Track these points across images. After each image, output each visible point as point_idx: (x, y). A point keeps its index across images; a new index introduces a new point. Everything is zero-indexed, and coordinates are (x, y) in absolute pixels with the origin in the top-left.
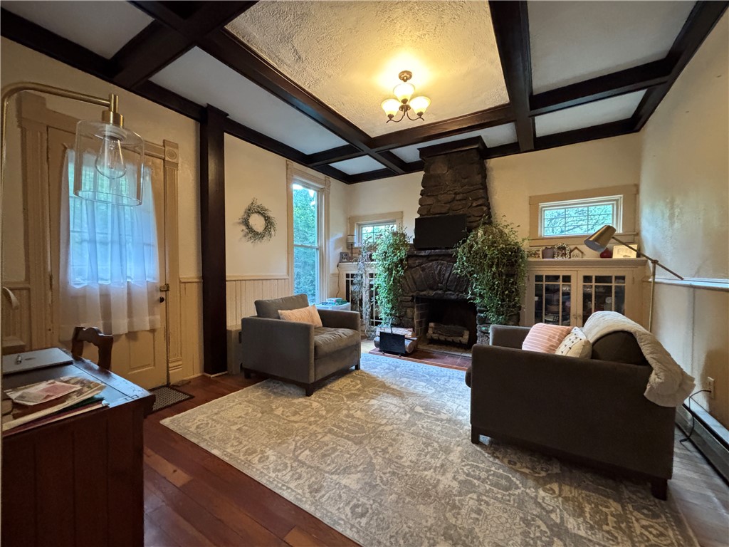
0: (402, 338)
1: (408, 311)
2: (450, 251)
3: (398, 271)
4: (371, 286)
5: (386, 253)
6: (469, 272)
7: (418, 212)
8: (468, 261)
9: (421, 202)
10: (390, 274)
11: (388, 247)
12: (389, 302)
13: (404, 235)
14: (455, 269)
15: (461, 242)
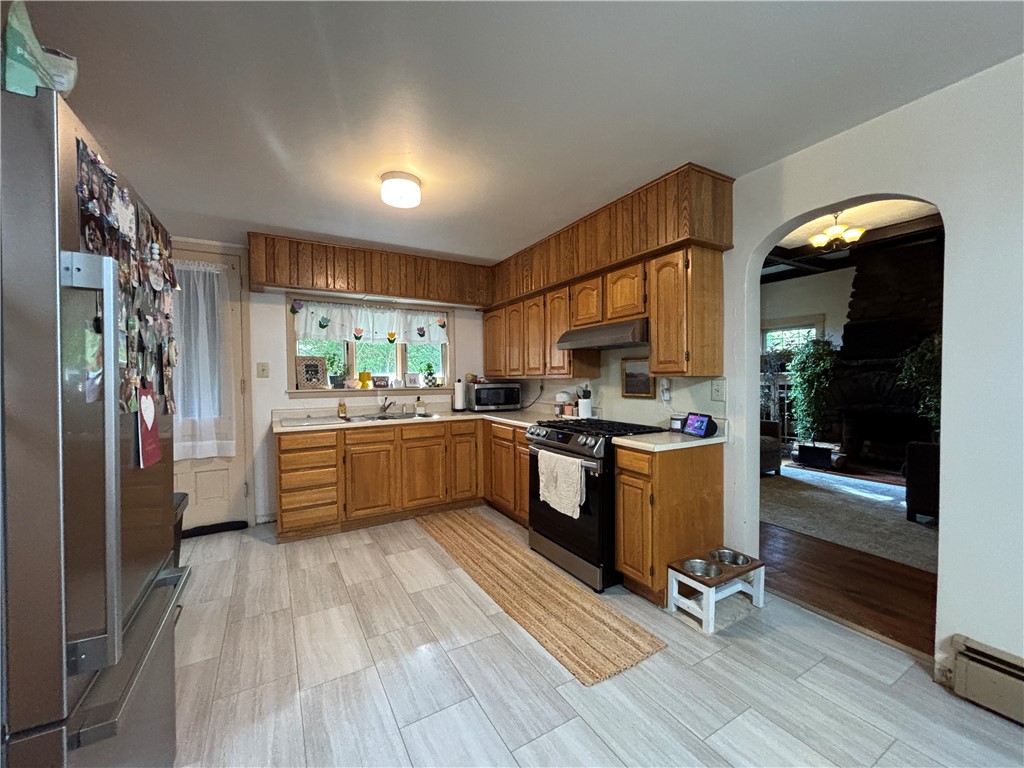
0: (828, 452)
1: (835, 425)
2: (893, 360)
3: (822, 383)
4: (782, 400)
5: (806, 363)
6: (920, 384)
7: (848, 317)
8: (918, 370)
9: (851, 305)
10: (811, 386)
11: (807, 357)
12: (809, 415)
13: (828, 343)
14: (900, 380)
15: (909, 350)
